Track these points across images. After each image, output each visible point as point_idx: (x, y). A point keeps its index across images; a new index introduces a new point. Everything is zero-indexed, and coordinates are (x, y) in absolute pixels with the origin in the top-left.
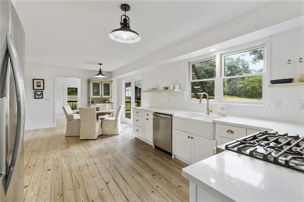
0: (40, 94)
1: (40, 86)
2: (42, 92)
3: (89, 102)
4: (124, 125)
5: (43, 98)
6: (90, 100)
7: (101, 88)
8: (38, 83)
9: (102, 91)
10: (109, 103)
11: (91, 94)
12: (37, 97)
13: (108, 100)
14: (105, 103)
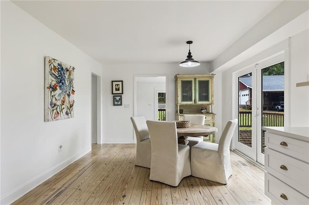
0: (118, 99)
1: (119, 90)
2: (121, 96)
3: (177, 112)
4: (237, 158)
5: (122, 105)
6: (178, 108)
7: (195, 89)
8: (117, 86)
9: (195, 93)
10: (207, 113)
11: (180, 98)
12: (116, 103)
13: (206, 109)
14: (202, 113)
